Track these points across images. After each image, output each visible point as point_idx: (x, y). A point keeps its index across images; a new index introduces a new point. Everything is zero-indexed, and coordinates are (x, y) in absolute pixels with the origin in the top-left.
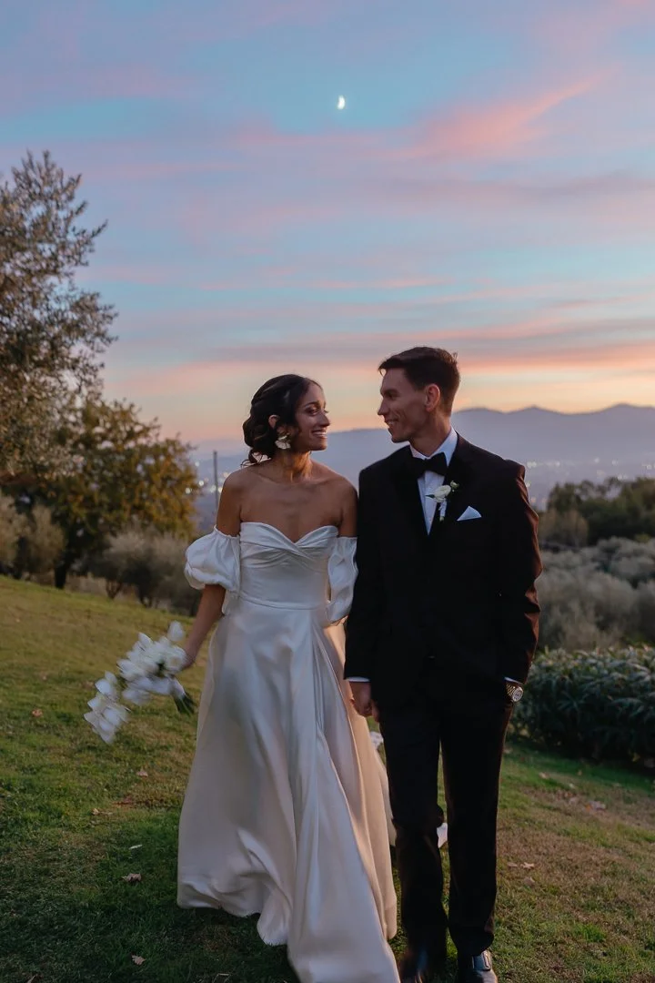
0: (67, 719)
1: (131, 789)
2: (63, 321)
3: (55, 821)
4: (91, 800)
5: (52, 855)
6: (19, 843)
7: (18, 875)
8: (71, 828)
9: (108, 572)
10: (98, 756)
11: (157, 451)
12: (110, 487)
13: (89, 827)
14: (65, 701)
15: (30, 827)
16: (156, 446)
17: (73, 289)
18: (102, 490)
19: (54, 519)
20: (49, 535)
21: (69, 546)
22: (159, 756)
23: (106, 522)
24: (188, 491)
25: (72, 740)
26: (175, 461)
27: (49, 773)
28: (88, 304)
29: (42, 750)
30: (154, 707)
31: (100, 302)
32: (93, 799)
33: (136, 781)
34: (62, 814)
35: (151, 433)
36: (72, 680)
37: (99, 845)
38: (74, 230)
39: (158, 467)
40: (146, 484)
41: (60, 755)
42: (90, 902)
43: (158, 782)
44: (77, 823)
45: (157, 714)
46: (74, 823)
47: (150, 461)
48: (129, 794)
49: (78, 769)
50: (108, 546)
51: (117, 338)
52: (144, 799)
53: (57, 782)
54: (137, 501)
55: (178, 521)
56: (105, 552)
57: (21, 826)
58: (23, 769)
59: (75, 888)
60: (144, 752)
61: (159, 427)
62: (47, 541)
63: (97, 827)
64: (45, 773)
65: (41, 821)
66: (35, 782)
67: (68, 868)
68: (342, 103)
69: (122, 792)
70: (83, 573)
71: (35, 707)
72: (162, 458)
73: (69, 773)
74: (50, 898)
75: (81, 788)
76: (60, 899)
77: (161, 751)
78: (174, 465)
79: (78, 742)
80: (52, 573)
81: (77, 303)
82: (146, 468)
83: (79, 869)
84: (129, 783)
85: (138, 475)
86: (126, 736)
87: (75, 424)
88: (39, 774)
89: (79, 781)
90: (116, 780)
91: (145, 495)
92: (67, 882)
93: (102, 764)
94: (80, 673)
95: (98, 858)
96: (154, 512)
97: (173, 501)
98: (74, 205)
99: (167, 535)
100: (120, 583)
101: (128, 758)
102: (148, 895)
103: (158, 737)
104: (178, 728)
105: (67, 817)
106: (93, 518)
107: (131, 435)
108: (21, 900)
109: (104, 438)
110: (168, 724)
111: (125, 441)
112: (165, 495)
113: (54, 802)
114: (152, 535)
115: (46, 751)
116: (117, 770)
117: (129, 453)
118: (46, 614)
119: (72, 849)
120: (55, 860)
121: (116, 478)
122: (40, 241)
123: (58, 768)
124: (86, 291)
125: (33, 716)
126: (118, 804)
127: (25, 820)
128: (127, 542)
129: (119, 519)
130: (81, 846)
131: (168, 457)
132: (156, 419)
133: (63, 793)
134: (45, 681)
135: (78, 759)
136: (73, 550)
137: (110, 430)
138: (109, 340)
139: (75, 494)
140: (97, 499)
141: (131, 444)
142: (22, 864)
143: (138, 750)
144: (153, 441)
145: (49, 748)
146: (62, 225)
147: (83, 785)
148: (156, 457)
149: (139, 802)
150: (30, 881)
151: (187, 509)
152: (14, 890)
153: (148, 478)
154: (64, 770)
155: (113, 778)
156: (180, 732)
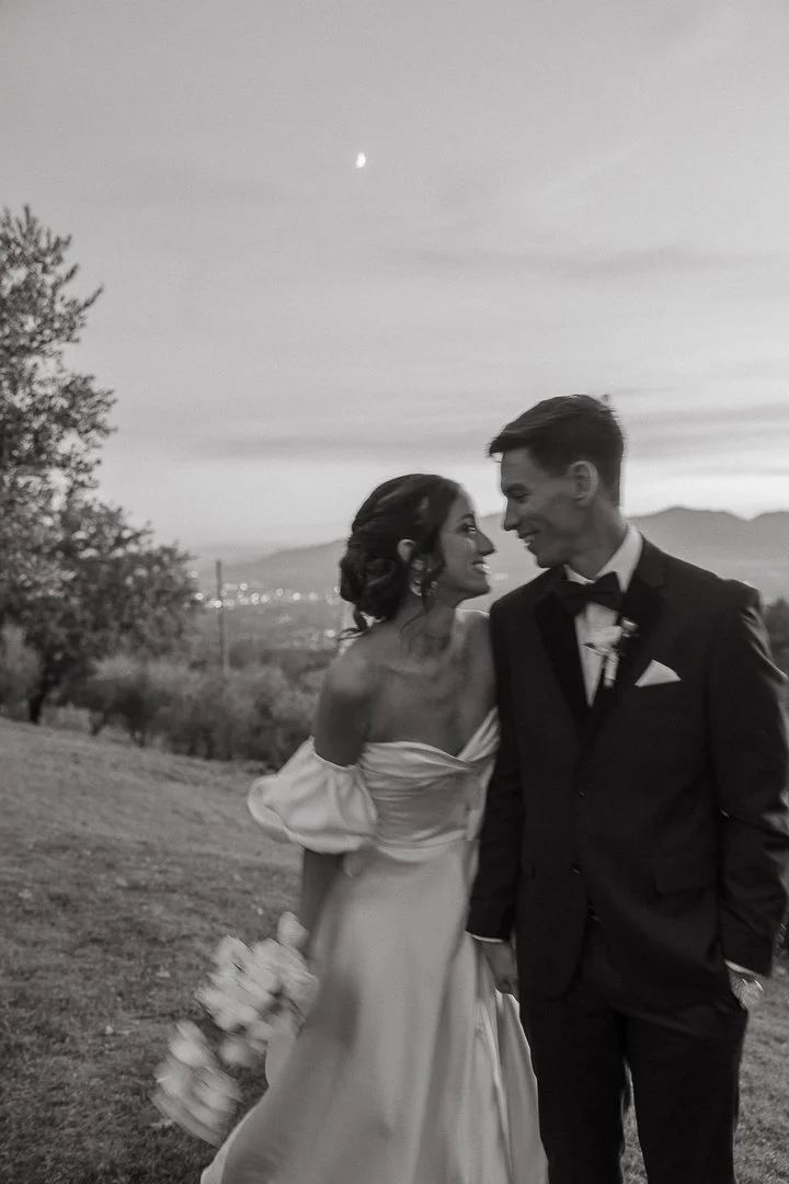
0: (63, 902)
1: (151, 997)
2: (50, 409)
3: (57, 1046)
4: (101, 1015)
5: (58, 1096)
6: (13, 1079)
7: (14, 1126)
8: (78, 1056)
9: (92, 701)
10: (106, 951)
11: (151, 560)
12: (93, 602)
13: (101, 1053)
14: (59, 878)
15: (27, 1057)
16: (149, 555)
17: (61, 371)
18: (85, 606)
19: (28, 640)
20: (22, 658)
21: (46, 672)
22: (180, 949)
23: (90, 643)
24: (187, 605)
25: (71, 931)
26: (172, 572)
27: (46, 978)
28: (81, 388)
29: (35, 944)
30: (170, 882)
31: (95, 386)
32: (105, 1012)
33: (157, 985)
34: (67, 1035)
35: (143, 540)
36: (64, 849)
37: (117, 1080)
38: (62, 299)
39: (150, 581)
40: (136, 599)
41: (57, 951)
42: (112, 1163)
43: (184, 985)
44: (87, 1048)
45: (174, 891)
46: (83, 1048)
47: (142, 572)
48: (148, 1004)
49: (81, 970)
50: (93, 672)
51: (116, 430)
52: (169, 1010)
53: (56, 991)
54: (125, 619)
55: (174, 641)
56: (89, 679)
57: (15, 1057)
58: (12, 973)
59: (89, 1143)
60: (163, 945)
61: (150, 532)
62: (19, 667)
63: (113, 1053)
64: (41, 978)
65: (40, 1046)
66: (29, 992)
67: (79, 1113)
68: (361, 161)
69: (140, 1001)
70: (62, 702)
71: (21, 887)
72: (156, 569)
73: (70, 977)
74: (57, 1160)
75: (86, 996)
76: (72, 1160)
77: (183, 942)
78: (170, 577)
79: (79, 933)
80: (24, 705)
81: (67, 387)
82: (138, 580)
83: (94, 1114)
84: (148, 988)
85: (126, 588)
86: (138, 924)
87: (52, 528)
88: (33, 980)
89: (84, 988)
90: (131, 986)
91: (136, 612)
92: (79, 1135)
93: (112, 963)
94: (74, 837)
95: (117, 1097)
96: (146, 632)
97: (168, 619)
98: (62, 270)
99: (163, 659)
100: (107, 713)
101: (143, 953)
102: (186, 1150)
103: (179, 923)
104: (200, 909)
105: (73, 1040)
106: (75, 639)
107: (120, 542)
108: (21, 1164)
109: (87, 544)
110: (190, 905)
111: (112, 549)
112: (160, 611)
113: (55, 1019)
114: (144, 660)
115: (39, 948)
116: (130, 969)
117: (117, 563)
118: (25, 761)
119: (83, 1085)
120: (61, 1103)
121: (101, 592)
122: (23, 312)
123: (56, 970)
124: (77, 373)
125: (20, 899)
126: (138, 1018)
127: (20, 1046)
128: (115, 667)
129: (105, 640)
130: (94, 1082)
131: (163, 566)
132: (149, 523)
133: (65, 1006)
134: (31, 851)
135: (79, 956)
136: (51, 677)
137: (93, 536)
138: (107, 432)
139: (53, 610)
140: (79, 617)
141: (119, 553)
142: (19, 1111)
143: (155, 941)
144: (146, 549)
145: (44, 943)
146: (49, 292)
147: (89, 993)
148: (149, 568)
149: (164, 1015)
150: (31, 1135)
151: (186, 627)
152: (10, 1150)
153: (140, 592)
154: (65, 972)
155: (127, 981)
156: (203, 915)
